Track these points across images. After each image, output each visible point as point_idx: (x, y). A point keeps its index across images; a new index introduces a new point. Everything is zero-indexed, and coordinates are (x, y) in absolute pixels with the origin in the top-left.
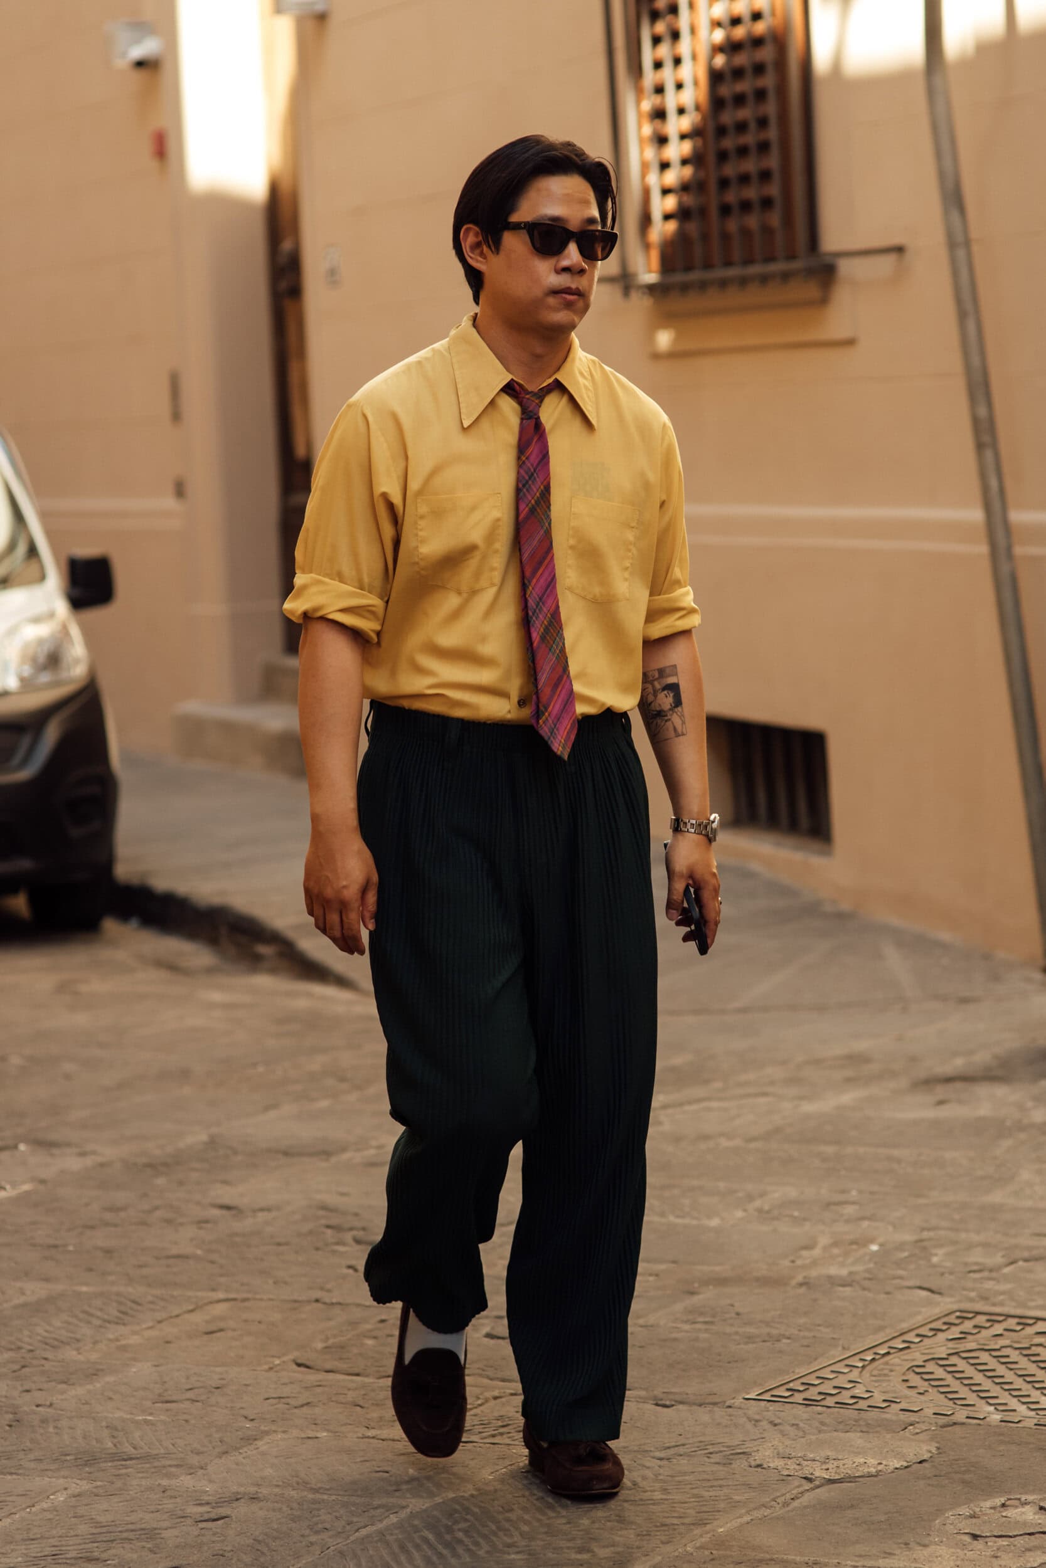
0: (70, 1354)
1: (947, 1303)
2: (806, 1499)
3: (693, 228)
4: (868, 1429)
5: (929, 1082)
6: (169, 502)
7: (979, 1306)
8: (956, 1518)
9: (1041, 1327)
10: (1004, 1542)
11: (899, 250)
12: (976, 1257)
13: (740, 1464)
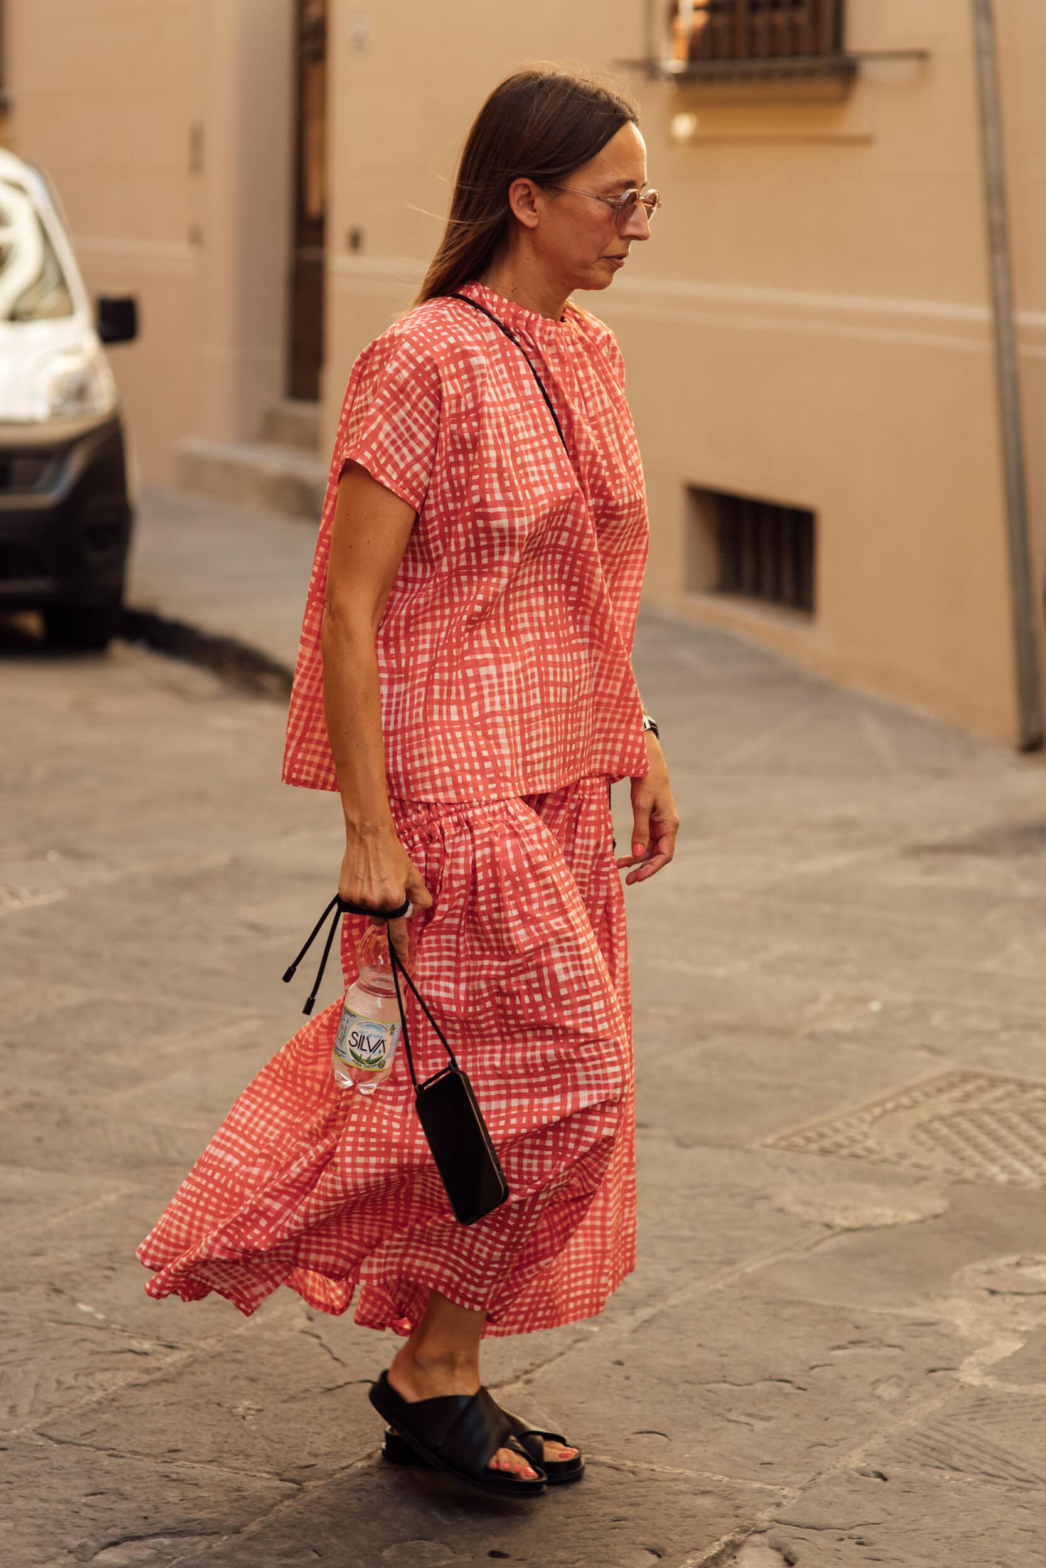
0: (112, 1059)
1: (947, 1065)
2: (829, 1245)
3: (721, 21)
4: (883, 1181)
5: (917, 851)
6: (180, 249)
7: (980, 1069)
8: (973, 1273)
9: (1039, 1093)
10: (1021, 1299)
11: (921, 56)
12: (974, 1021)
13: (761, 1207)
